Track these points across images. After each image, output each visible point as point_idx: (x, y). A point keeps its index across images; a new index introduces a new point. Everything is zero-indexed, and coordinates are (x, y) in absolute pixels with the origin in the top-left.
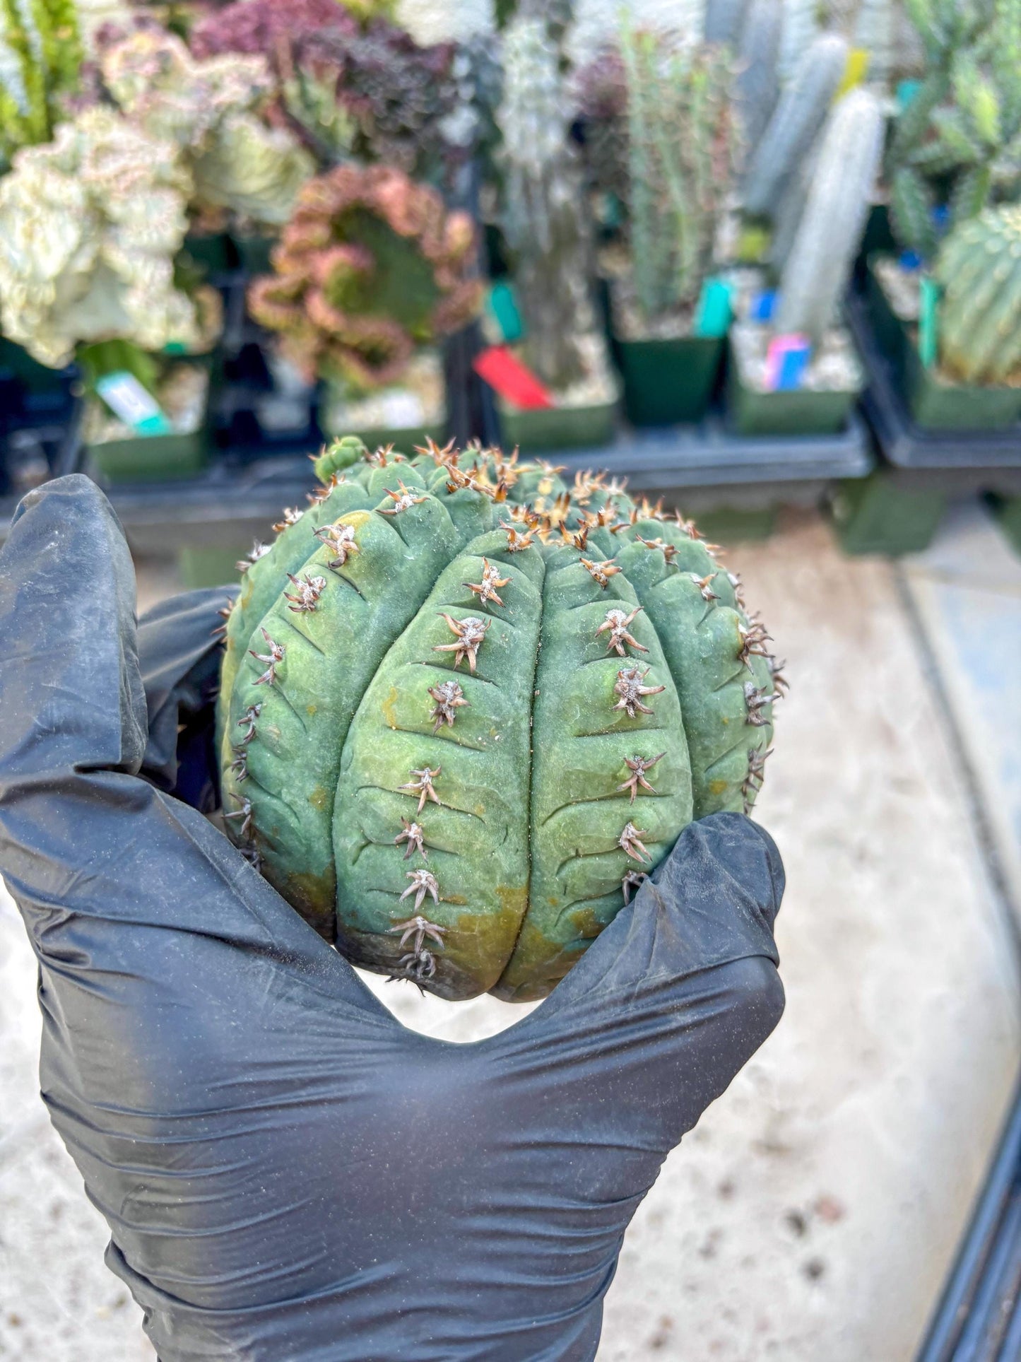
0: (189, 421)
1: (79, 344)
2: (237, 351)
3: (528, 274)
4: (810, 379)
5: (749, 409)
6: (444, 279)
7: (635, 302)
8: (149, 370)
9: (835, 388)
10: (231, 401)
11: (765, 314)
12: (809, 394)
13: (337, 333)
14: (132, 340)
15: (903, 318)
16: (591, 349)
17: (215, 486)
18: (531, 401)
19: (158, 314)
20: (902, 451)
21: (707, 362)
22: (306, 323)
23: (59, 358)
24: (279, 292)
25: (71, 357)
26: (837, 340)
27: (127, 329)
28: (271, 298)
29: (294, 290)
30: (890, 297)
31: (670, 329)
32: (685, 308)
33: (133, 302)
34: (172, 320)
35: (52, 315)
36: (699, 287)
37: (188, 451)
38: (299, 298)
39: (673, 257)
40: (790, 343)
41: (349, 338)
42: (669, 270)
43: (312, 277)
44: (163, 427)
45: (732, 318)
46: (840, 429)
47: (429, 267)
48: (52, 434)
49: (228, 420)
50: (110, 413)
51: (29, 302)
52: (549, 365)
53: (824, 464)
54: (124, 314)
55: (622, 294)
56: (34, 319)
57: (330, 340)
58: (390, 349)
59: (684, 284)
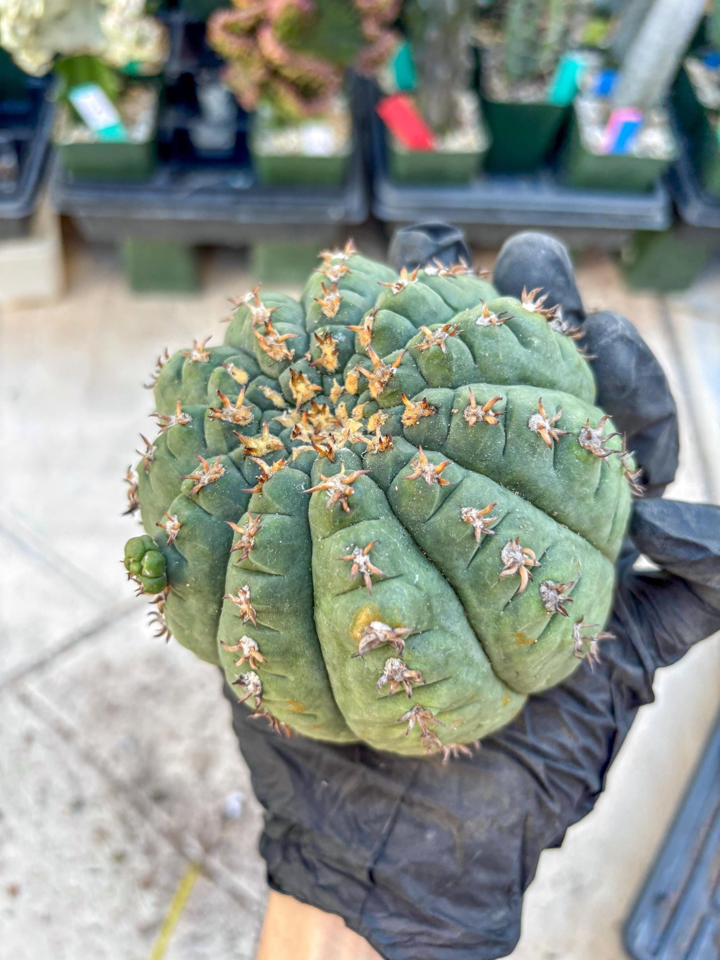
0: (141, 132)
1: (57, 57)
2: (176, 77)
3: (433, 34)
4: (635, 148)
5: (584, 167)
6: (371, 29)
7: (503, 70)
8: (113, 84)
9: (652, 156)
10: (173, 120)
11: (604, 91)
12: (633, 159)
13: (281, 66)
14: (100, 56)
15: (705, 106)
16: (467, 105)
17: (158, 191)
18: (420, 143)
19: (130, 34)
20: (694, 212)
21: (550, 126)
22: (256, 54)
23: (40, 67)
24: (235, 24)
25: (50, 67)
26: (658, 117)
27: (98, 46)
28: (228, 28)
29: (250, 23)
30: (695, 87)
31: (528, 95)
32: (540, 78)
33: (110, 22)
34: (140, 41)
35: (38, 28)
36: (556, 61)
37: (140, 158)
38: (252, 32)
39: (541, 32)
40: (625, 115)
41: (290, 72)
42: (534, 45)
43: (265, 13)
44: (120, 135)
45: (577, 92)
46: (648, 190)
47: (359, 17)
48: (22, 134)
49: (170, 134)
50: (77, 118)
51: (20, 15)
52: (435, 113)
53: (633, 218)
54: (100, 33)
55: (491, 62)
56: (24, 31)
57: (274, 72)
58: (321, 86)
59: (544, 57)
